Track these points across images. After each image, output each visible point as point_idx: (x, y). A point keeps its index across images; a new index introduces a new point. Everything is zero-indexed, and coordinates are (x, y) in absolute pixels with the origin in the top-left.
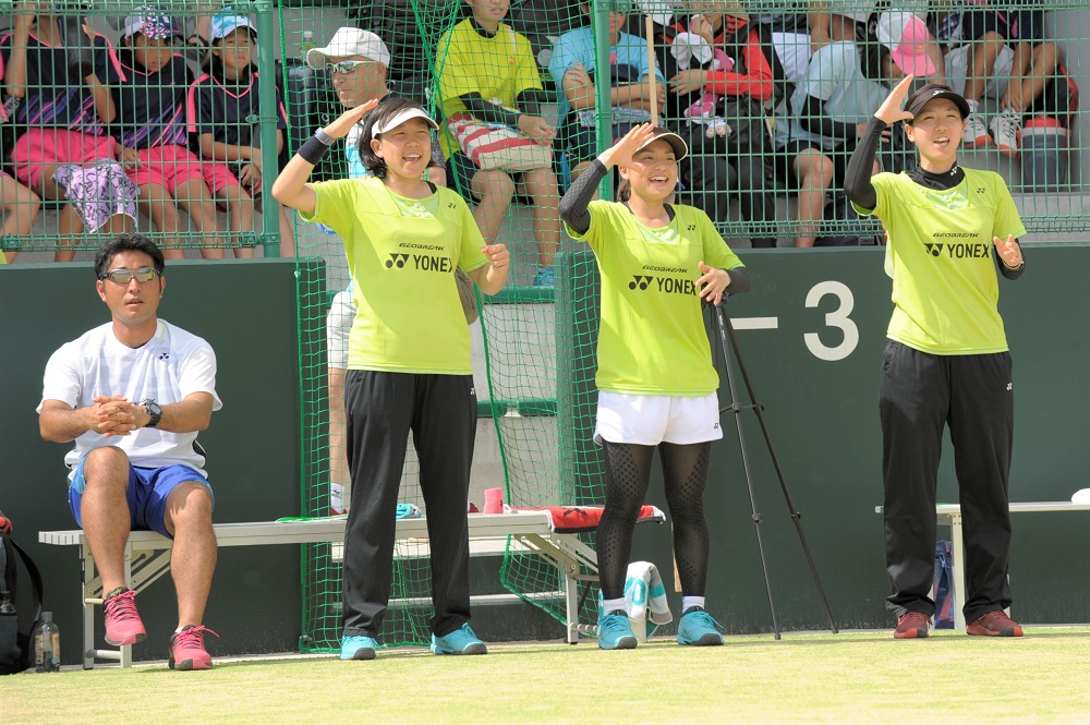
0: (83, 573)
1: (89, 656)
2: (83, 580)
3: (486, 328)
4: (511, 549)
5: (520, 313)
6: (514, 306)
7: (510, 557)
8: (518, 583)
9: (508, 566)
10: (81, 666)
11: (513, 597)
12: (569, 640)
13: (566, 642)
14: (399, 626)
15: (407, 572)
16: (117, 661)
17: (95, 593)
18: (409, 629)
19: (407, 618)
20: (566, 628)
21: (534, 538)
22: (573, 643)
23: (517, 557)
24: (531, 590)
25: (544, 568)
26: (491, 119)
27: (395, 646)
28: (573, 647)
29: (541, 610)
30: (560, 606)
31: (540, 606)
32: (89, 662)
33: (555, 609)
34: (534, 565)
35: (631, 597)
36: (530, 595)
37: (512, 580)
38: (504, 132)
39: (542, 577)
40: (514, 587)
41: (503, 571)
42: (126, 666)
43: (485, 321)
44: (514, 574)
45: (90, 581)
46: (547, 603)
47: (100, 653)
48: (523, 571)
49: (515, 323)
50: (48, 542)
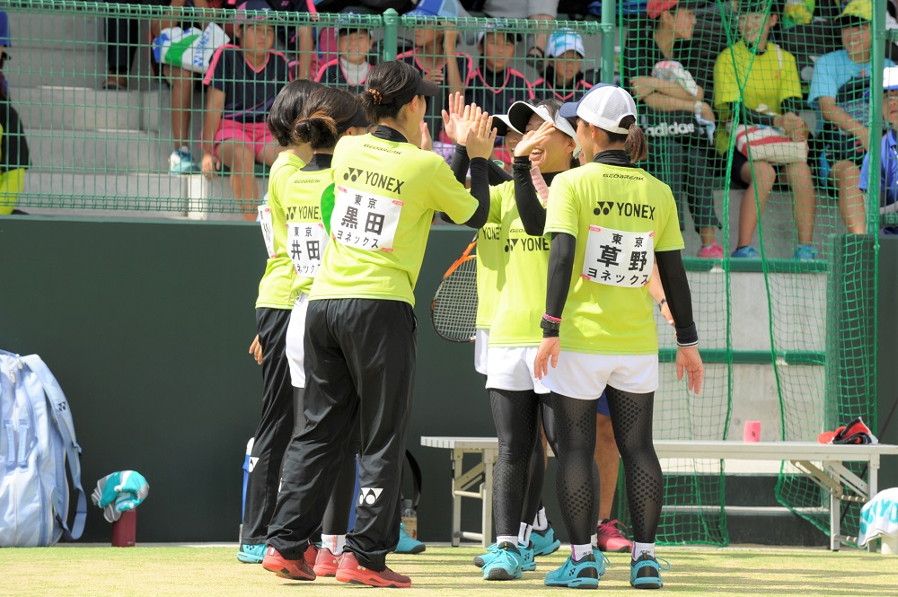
0: (453, 471)
1: (457, 535)
2: (453, 476)
3: (771, 292)
4: (784, 472)
5: (800, 282)
6: (794, 276)
7: (783, 478)
8: (789, 499)
9: (781, 486)
10: (449, 544)
11: (785, 510)
12: (832, 547)
13: (829, 548)
14: (695, 528)
15: (701, 486)
16: (480, 542)
17: (462, 487)
18: (703, 530)
19: (701, 522)
20: (829, 538)
21: (806, 464)
22: (835, 551)
23: (789, 478)
24: (800, 505)
25: (811, 488)
26: (756, 121)
27: (692, 544)
28: (835, 553)
29: (808, 523)
30: (824, 520)
31: (808, 519)
32: (455, 541)
33: (820, 522)
34: (803, 486)
35: (888, 516)
36: (799, 510)
37: (784, 496)
38: (768, 132)
39: (809, 495)
40: (786, 502)
41: (777, 489)
42: (487, 546)
43: (770, 288)
44: (785, 490)
45: (458, 478)
46: (813, 516)
47: (466, 534)
48: (794, 490)
49: (795, 290)
50: (429, 445)
